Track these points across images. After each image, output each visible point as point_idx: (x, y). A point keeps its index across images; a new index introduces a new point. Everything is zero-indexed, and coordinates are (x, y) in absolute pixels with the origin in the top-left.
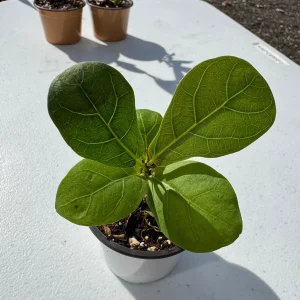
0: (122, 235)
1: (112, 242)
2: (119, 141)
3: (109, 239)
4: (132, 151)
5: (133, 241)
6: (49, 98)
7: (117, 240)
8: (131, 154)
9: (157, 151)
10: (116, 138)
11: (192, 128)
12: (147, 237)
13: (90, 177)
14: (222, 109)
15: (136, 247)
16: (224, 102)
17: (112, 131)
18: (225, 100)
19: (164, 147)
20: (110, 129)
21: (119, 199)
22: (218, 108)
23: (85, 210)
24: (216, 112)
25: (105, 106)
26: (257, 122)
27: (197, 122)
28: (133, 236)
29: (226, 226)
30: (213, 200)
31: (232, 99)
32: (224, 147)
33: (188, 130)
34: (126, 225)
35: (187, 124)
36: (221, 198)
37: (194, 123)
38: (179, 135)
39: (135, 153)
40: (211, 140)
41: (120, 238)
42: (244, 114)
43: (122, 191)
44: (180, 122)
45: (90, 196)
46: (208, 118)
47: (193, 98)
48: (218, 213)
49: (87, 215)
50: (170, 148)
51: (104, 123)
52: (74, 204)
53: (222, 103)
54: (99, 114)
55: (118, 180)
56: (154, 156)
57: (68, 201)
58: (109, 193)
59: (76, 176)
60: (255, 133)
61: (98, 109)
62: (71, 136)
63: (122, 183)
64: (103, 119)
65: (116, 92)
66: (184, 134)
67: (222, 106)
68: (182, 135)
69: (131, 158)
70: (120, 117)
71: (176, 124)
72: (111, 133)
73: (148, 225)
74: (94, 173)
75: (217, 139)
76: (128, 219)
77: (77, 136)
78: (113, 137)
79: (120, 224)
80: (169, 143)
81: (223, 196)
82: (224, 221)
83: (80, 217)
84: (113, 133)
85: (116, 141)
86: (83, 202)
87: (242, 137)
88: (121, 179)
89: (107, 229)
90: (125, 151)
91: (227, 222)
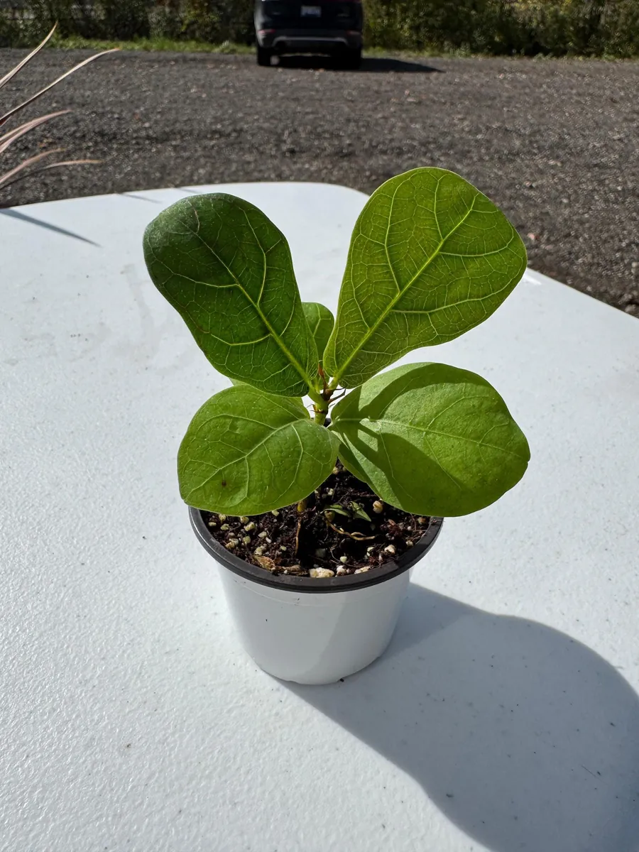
0: (295, 567)
1: (285, 577)
2: (278, 340)
3: (276, 573)
4: (300, 362)
5: (321, 572)
8: (300, 369)
9: (339, 363)
10: (273, 334)
11: (394, 302)
12: (343, 559)
13: (233, 427)
14: (438, 257)
15: (331, 578)
16: (438, 245)
17: (264, 319)
18: (440, 241)
19: (352, 350)
20: (262, 316)
21: (298, 457)
22: (430, 256)
23: (244, 486)
24: (430, 265)
25: (247, 269)
26: (501, 266)
27: (401, 288)
28: (315, 565)
29: (503, 452)
30: (467, 415)
31: (450, 237)
32: (460, 319)
33: (389, 308)
34: (297, 548)
35: (384, 296)
36: (478, 408)
37: (395, 292)
38: (375, 320)
39: (304, 366)
40: (433, 313)
41: (293, 571)
42: (476, 257)
43: (298, 441)
44: (371, 295)
45: (244, 459)
46: (419, 277)
47: (384, 247)
48: (482, 434)
49: (249, 495)
50: (363, 348)
51: (250, 303)
52: (218, 482)
53: (436, 248)
54: (239, 285)
55: (283, 427)
56: (336, 373)
57: (205, 478)
58: (276, 448)
59: (206, 429)
60: (504, 285)
61: (237, 276)
62: (201, 327)
63: (293, 430)
64: (247, 295)
65: (261, 242)
66: (382, 316)
67: (437, 251)
68: (380, 320)
69: (300, 376)
70: (275, 290)
71: (365, 302)
72: (264, 323)
73: (340, 534)
74: (237, 419)
75: (445, 309)
76: (297, 535)
77: (211, 328)
78: (267, 332)
79: (283, 548)
80: (360, 341)
81: (482, 404)
82: (496, 444)
83: (237, 501)
84: (267, 323)
85: (273, 340)
86: (235, 473)
87: (486, 295)
88: (288, 424)
89: (263, 561)
90: (289, 361)
91: (501, 444)
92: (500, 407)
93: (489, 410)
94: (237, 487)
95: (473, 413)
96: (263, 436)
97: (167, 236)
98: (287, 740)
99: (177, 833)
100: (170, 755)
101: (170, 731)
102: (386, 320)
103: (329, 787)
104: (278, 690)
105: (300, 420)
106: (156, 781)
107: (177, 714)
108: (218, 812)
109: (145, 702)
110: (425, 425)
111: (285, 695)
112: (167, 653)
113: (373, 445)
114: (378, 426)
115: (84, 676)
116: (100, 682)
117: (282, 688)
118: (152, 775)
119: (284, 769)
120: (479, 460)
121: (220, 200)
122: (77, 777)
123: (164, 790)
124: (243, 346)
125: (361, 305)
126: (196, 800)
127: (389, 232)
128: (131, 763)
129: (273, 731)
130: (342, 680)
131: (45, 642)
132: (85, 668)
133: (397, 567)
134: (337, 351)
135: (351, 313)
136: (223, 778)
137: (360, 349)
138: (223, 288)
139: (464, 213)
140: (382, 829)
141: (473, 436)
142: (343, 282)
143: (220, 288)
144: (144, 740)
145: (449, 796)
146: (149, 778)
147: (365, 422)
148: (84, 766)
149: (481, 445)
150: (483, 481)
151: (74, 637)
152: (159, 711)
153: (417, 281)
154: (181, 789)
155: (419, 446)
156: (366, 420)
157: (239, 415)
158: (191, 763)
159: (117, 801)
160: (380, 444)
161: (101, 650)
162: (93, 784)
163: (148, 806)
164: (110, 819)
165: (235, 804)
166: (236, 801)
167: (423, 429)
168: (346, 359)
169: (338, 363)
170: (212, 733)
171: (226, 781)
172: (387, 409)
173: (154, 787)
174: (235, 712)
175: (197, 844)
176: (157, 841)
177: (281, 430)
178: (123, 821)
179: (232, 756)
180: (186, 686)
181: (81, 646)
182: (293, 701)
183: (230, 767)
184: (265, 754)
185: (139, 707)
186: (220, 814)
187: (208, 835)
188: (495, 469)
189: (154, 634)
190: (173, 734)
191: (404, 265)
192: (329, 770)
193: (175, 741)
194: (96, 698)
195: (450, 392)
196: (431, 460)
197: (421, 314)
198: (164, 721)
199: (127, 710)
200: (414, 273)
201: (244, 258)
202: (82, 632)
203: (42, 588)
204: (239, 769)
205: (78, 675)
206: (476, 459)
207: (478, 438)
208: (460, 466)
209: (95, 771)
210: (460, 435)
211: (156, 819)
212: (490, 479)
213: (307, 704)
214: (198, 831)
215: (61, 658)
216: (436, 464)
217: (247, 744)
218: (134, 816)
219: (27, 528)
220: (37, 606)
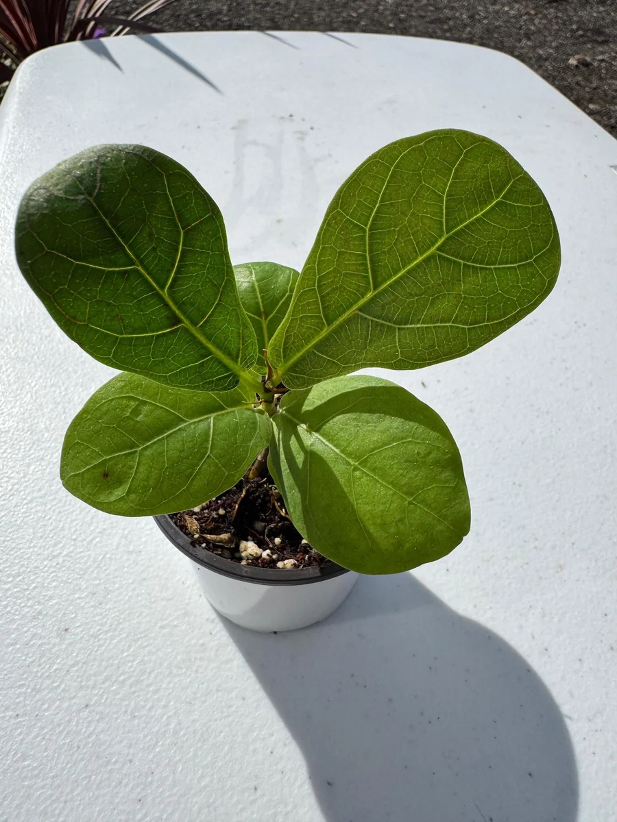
0: (224, 536)
1: (201, 550)
2: (193, 330)
3: (194, 543)
4: (229, 354)
5: (250, 548)
6: (20, 228)
7: (212, 546)
8: (227, 361)
10: (186, 323)
11: (362, 302)
12: (278, 540)
13: (136, 412)
14: (432, 257)
15: (256, 560)
16: (436, 241)
17: (174, 308)
18: (440, 237)
19: (303, 346)
20: (171, 304)
21: (200, 460)
22: (421, 255)
23: (127, 482)
24: (418, 266)
25: (154, 249)
26: (513, 287)
27: (375, 288)
28: (249, 537)
29: (434, 518)
30: (406, 461)
31: (455, 234)
32: (433, 346)
33: (355, 307)
34: (234, 515)
35: (352, 292)
36: (422, 458)
37: (367, 290)
38: (335, 319)
39: (235, 359)
40: (404, 329)
41: (219, 542)
42: (481, 268)
43: (208, 441)
44: (337, 288)
45: (136, 452)
46: (401, 278)
47: (364, 231)
48: (418, 490)
49: (129, 493)
50: (316, 346)
51: (153, 289)
52: (100, 470)
53: (433, 244)
54: (140, 268)
55: (199, 419)
56: (282, 366)
57: (87, 465)
58: (178, 445)
59: (105, 409)
60: (505, 314)
61: (138, 257)
62: (74, 318)
63: (209, 425)
64: (150, 280)
65: (179, 216)
66: (345, 316)
67: (433, 249)
68: (341, 319)
69: (227, 368)
70: (191, 277)
71: (328, 294)
72: (173, 313)
73: (281, 516)
74: (145, 403)
75: (418, 328)
76: (238, 503)
77: (88, 318)
78: (179, 321)
79: (221, 512)
80: (313, 338)
81: (429, 453)
82: (429, 506)
83: (113, 498)
84: (177, 312)
85: (186, 331)
86: (120, 466)
87: (476, 323)
88: (207, 416)
89: (191, 523)
90: (210, 353)
91: (436, 509)
92: (453, 463)
93: (436, 463)
94: (119, 482)
95: (414, 462)
96: (168, 428)
97: (51, 199)
98: (202, 673)
99: (77, 725)
100: (97, 651)
101: (105, 628)
102: (348, 321)
103: (221, 732)
104: (213, 621)
105: (230, 410)
106: (78, 670)
107: (117, 613)
108: (117, 718)
109: (94, 594)
110: (356, 458)
111: (217, 629)
112: (129, 551)
113: (300, 459)
114: (312, 440)
115: (53, 551)
116: (64, 561)
117: (217, 620)
118: (76, 663)
119: (188, 700)
120: (401, 520)
121: (135, 154)
122: (16, 643)
123: (81, 682)
124: (137, 338)
125: (322, 297)
126: (103, 701)
127: (376, 213)
128: (63, 647)
129: (193, 660)
130: (275, 633)
131: (32, 509)
132: (55, 545)
133: (319, 574)
134: (286, 343)
135: (308, 304)
136: (133, 689)
137: (311, 347)
138: (114, 272)
139: (485, 203)
140: (253, 790)
141: (405, 489)
142: (305, 265)
143: (109, 272)
144: (80, 629)
145: (329, 784)
146: (73, 666)
147: (302, 428)
148: (26, 635)
149: (410, 503)
150: (399, 545)
151: (58, 510)
152: (103, 605)
153: (396, 282)
154: (94, 687)
155: (342, 481)
156: (304, 426)
157: (149, 398)
158: (112, 665)
159: (40, 677)
160: (305, 462)
161: (76, 531)
162: (27, 654)
163: (64, 690)
164: (29, 691)
165: (135, 717)
166: (136, 714)
167: (352, 463)
168: (294, 355)
169: (284, 357)
170: (139, 643)
171: (134, 693)
172: (327, 422)
173: (73, 675)
174: (166, 630)
175: (90, 740)
176: (59, 725)
177: (195, 422)
178: (38, 697)
179: (148, 670)
180: (134, 589)
181: (60, 521)
182: (222, 636)
183: (143, 681)
184: (176, 680)
185: (87, 596)
186: (119, 721)
187: (101, 737)
188: (417, 536)
189: (124, 529)
190: (107, 632)
191: (385, 259)
192: (228, 716)
193: (106, 639)
194: (56, 576)
195: (397, 428)
196: (349, 502)
197: (388, 326)
198: (104, 618)
199: (77, 596)
200: (396, 273)
201: (151, 235)
202: (66, 508)
203: (47, 456)
204: (149, 685)
205: (48, 549)
206: (398, 517)
207: (410, 494)
208: (379, 521)
209: (32, 643)
210: (391, 483)
211: (66, 705)
212: (407, 546)
213: (234, 644)
214: (94, 730)
215: (40, 528)
216: (353, 508)
217: (165, 664)
218: (50, 696)
219: (55, 391)
220: (37, 471)
